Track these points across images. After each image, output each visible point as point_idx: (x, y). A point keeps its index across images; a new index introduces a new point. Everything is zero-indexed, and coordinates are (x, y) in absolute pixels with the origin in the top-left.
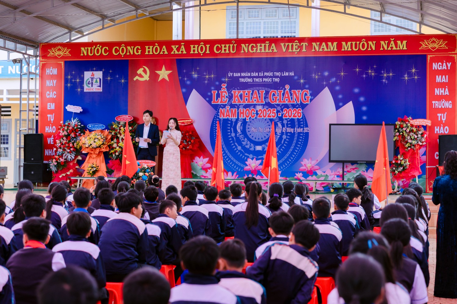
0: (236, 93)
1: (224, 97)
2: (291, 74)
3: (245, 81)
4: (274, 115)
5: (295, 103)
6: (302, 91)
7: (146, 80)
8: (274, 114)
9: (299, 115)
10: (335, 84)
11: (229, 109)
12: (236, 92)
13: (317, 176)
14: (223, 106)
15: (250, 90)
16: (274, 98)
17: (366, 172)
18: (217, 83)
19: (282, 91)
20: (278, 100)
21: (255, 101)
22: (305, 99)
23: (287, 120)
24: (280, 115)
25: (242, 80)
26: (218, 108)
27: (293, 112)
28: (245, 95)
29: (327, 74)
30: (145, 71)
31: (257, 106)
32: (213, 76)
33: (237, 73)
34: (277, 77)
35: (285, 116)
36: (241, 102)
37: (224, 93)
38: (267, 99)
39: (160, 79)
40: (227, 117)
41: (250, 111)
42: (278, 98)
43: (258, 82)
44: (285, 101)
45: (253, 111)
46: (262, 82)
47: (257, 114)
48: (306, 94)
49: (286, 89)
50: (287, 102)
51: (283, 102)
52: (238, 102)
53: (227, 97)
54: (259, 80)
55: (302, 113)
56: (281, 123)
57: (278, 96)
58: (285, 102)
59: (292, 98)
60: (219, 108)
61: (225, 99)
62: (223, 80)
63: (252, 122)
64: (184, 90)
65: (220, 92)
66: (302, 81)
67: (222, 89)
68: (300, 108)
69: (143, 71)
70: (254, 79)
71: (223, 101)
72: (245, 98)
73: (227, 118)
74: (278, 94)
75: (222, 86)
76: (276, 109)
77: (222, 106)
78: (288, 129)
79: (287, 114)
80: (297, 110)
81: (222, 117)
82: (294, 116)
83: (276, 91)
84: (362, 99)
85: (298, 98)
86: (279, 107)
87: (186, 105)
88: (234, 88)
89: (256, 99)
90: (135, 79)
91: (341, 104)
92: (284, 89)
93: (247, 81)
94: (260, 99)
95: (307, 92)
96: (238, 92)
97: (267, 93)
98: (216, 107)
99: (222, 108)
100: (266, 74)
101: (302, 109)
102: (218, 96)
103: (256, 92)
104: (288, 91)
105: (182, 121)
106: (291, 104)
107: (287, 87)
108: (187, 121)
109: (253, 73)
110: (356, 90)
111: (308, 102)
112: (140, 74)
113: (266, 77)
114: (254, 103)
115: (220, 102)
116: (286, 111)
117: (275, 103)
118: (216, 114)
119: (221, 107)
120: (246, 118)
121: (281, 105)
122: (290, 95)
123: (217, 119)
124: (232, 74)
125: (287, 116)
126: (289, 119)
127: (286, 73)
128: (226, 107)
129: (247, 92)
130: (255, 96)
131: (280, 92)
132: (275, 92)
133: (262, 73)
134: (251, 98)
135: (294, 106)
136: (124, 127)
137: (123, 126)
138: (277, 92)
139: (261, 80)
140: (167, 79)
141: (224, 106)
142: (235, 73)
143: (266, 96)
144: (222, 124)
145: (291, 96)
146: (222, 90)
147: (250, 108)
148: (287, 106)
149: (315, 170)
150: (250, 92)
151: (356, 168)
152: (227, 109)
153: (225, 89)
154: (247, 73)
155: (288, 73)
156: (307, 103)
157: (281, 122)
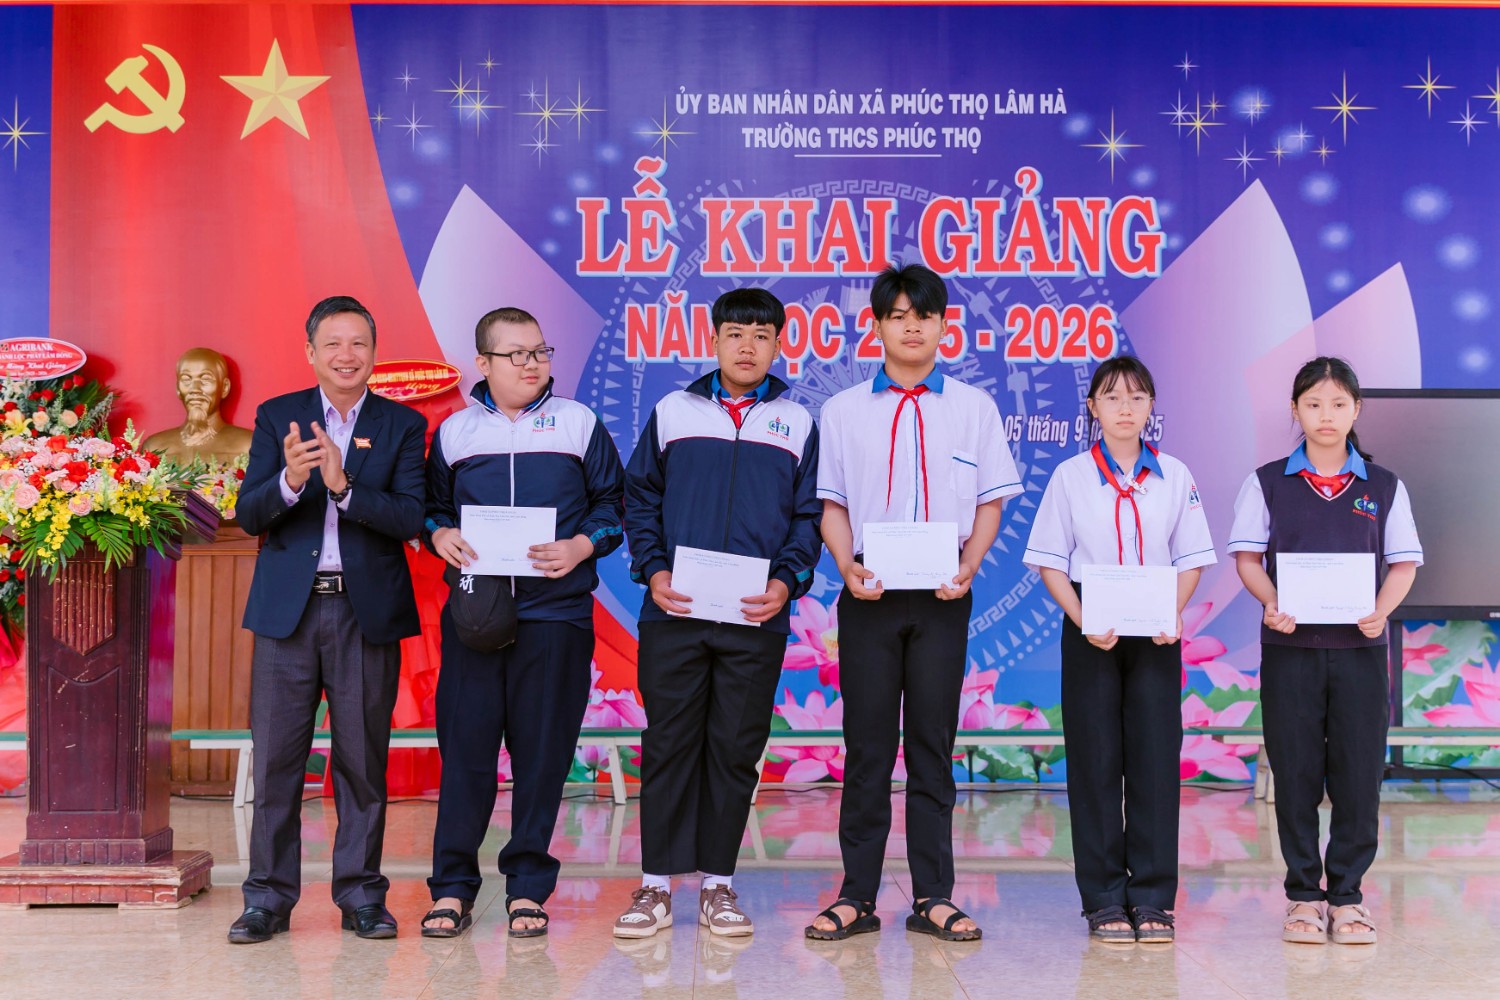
0: (724, 213)
1: (651, 233)
2: (1049, 103)
3: (774, 145)
4: (950, 345)
5: (1076, 273)
6: (1113, 205)
7: (165, 131)
8: (951, 336)
9: (1101, 341)
10: (1305, 165)
11: (681, 305)
12: (723, 206)
13: (1211, 695)
14: (644, 291)
15: (808, 195)
16: (949, 245)
17: (1487, 666)
18: (609, 153)
19: (996, 205)
20: (975, 257)
21: (840, 258)
22: (1135, 252)
23: (1030, 374)
24: (985, 340)
25: (757, 139)
26: (617, 301)
27: (1066, 323)
28: (780, 226)
29: (1258, 105)
30: (157, 77)
31: (853, 290)
32: (579, 110)
33: (727, 97)
34: (968, 120)
35: (1018, 350)
36: (753, 267)
37: (648, 215)
38: (908, 248)
39: (253, 122)
40: (673, 353)
41: (810, 319)
42: (976, 242)
43: (855, 150)
44: (1017, 258)
45: (826, 321)
46: (880, 148)
47: (852, 336)
48: (1137, 218)
49: (1019, 192)
50: (1025, 270)
51: (1005, 267)
52: (734, 268)
53: (667, 235)
54: (860, 138)
55: (1119, 331)
56: (994, 391)
57: (975, 230)
58: (1017, 267)
59: (1055, 245)
60: (624, 301)
61: (654, 247)
62: (646, 132)
63: (821, 386)
64: (405, 193)
65: (628, 205)
66: (1113, 146)
67: (641, 190)
68: (1104, 300)
69: (145, 74)
70: (832, 131)
71: (645, 259)
72: (781, 242)
73: (669, 359)
74: (975, 221)
75: (641, 173)
76: (962, 308)
77: (638, 288)
78: (1035, 423)
79: (1031, 335)
80: (1088, 315)
81: (639, 357)
82: (1070, 350)
83: (964, 201)
84: (1459, 252)
85: (1090, 245)
86: (982, 295)
87: (418, 279)
88: (708, 182)
89: (843, 249)
90: (93, 123)
91: (1340, 281)
92: (1006, 190)
93: (787, 145)
94: (867, 251)
95: (1146, 208)
96: (734, 205)
97: (909, 213)
98: (603, 296)
99: (641, 299)
100: (898, 101)
101: (1118, 309)
102: (615, 227)
103: (842, 207)
104: (1031, 203)
105: (391, 377)
106: (1053, 280)
107: (1029, 181)
108: (420, 375)
109: (822, 98)
110: (1426, 203)
111: (1151, 268)
112: (126, 91)
113: (903, 120)
114: (834, 274)
115: (628, 267)
116: (1020, 322)
117: (956, 272)
118: (601, 339)
119: (630, 294)
120: (783, 361)
121: (990, 285)
122: (1042, 223)
123: (612, 368)
124: (696, 101)
125: (1026, 351)
126: (1039, 363)
127: (1022, 97)
128: (666, 293)
129: (792, 205)
130: (838, 233)
131: (987, 209)
132: (958, 209)
133: (879, 98)
134: (817, 242)
135: (1067, 290)
136: (28, 412)
137: (20, 403)
138: (970, 208)
139: (875, 139)
140: (297, 121)
141: (654, 290)
142: (717, 97)
143: (903, 229)
144: (638, 393)
145: (1049, 232)
146: (640, 197)
147: (806, 299)
148: (1025, 291)
149: (1196, 662)
150: (810, 205)
151: (1431, 648)
152: (670, 305)
153: (657, 190)
154: (787, 98)
155: (1031, 97)
156: (1144, 272)
157: (993, 381)
